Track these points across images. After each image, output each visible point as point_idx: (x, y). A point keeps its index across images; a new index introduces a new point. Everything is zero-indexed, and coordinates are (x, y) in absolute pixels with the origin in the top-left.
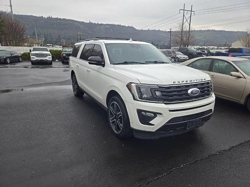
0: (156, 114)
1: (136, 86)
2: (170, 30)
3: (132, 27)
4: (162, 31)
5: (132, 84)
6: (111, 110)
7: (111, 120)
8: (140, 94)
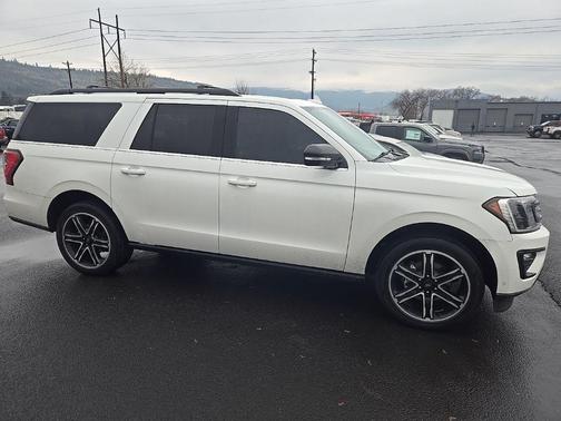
0: (535, 253)
1: (509, 203)
2: (65, 67)
5: (501, 202)
6: (403, 272)
7: (398, 299)
8: (519, 217)
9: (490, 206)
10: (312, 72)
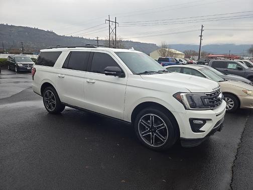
0: (205, 121)
1: (186, 95)
2: (96, 39)
3: (52, 32)
4: (86, 39)
5: (181, 94)
6: (143, 123)
7: (141, 134)
8: (191, 102)
9: (177, 96)
10: (201, 36)
